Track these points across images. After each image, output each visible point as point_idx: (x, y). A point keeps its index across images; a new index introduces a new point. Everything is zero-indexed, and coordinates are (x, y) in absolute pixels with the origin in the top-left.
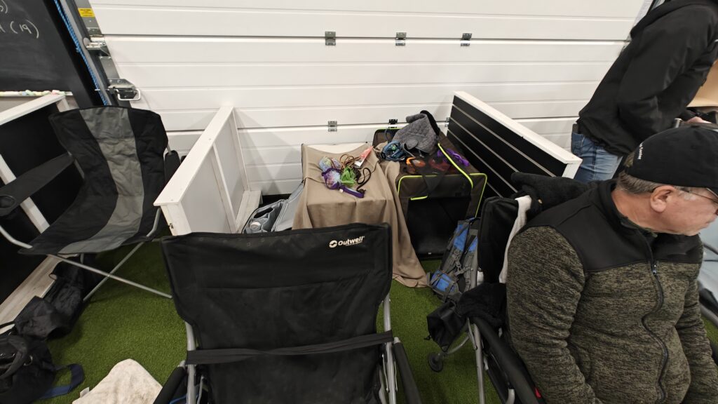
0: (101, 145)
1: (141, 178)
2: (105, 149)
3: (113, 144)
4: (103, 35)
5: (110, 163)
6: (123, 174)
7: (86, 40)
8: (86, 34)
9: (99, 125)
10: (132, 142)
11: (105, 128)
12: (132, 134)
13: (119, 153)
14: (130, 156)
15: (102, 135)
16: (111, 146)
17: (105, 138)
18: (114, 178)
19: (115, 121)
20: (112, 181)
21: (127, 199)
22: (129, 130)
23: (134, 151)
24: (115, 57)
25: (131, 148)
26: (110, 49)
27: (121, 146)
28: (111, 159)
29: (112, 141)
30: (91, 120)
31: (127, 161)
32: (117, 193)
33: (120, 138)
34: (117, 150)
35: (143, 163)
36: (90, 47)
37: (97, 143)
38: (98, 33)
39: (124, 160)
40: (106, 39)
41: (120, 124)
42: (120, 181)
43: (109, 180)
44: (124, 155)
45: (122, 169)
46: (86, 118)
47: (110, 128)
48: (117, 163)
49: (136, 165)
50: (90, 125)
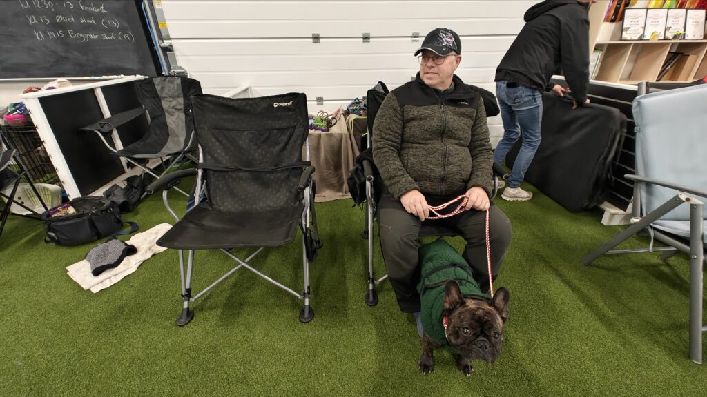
0: (163, 102)
1: (184, 125)
2: (165, 104)
3: (170, 101)
4: (171, 39)
5: (166, 114)
6: (174, 122)
7: (160, 41)
8: (161, 38)
9: (163, 88)
10: (181, 100)
11: (166, 91)
12: (182, 95)
13: (173, 107)
14: (179, 110)
15: (164, 95)
16: (168, 103)
17: (165, 97)
18: (168, 124)
19: (172, 86)
20: (167, 126)
21: (175, 139)
22: (181, 92)
23: (182, 107)
24: (176, 52)
25: (180, 104)
26: (174, 47)
27: (174, 103)
28: (167, 111)
29: (170, 99)
30: (158, 85)
31: (177, 113)
32: (168, 135)
33: (173, 97)
34: (172, 105)
35: (187, 115)
36: (162, 45)
37: (160, 100)
38: (168, 38)
39: (174, 113)
40: (173, 42)
41: (176, 88)
42: (171, 127)
43: (164, 126)
44: (176, 109)
45: (174, 118)
46: (156, 83)
47: (169, 91)
48: (171, 114)
49: (182, 116)
50: (158, 88)
